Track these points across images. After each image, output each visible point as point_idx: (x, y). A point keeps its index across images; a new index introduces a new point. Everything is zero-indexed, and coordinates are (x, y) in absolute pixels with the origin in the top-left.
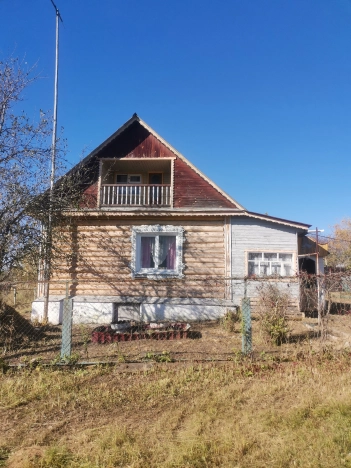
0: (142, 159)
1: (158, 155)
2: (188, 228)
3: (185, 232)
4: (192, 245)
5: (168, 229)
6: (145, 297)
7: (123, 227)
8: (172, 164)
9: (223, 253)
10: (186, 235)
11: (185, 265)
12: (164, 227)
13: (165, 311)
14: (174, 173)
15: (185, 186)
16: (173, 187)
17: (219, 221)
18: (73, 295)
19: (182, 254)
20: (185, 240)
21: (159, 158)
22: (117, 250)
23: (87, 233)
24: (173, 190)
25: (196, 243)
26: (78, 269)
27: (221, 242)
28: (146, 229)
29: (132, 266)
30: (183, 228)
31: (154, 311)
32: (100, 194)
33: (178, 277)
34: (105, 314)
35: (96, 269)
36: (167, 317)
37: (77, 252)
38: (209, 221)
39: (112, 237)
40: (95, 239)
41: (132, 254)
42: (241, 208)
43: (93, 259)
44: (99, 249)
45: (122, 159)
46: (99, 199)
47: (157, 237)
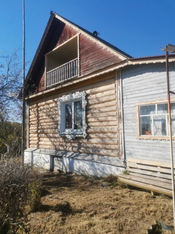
0: (63, 44)
1: (70, 37)
2: (88, 92)
3: (87, 95)
4: (91, 107)
5: (77, 95)
6: (66, 152)
7: (55, 100)
8: (78, 39)
9: (115, 111)
10: (89, 98)
11: (87, 125)
12: (74, 94)
13: (74, 164)
14: (80, 46)
15: (87, 54)
16: (79, 59)
17: (112, 78)
18: (38, 148)
19: (85, 116)
20: (86, 102)
21: (71, 39)
22: (53, 117)
23: (42, 107)
24: (79, 61)
25: (95, 104)
26: (39, 131)
27: (114, 100)
28: (65, 98)
29: (59, 128)
30: (85, 92)
31: (68, 163)
32: (45, 79)
33: (83, 136)
34: (47, 162)
35: (45, 131)
36: (75, 169)
37: (39, 120)
38: (105, 80)
39: (51, 108)
40: (45, 111)
41: (59, 118)
42: (122, 58)
43: (45, 124)
44: (47, 117)
45: (54, 50)
46: (45, 82)
47: (73, 103)
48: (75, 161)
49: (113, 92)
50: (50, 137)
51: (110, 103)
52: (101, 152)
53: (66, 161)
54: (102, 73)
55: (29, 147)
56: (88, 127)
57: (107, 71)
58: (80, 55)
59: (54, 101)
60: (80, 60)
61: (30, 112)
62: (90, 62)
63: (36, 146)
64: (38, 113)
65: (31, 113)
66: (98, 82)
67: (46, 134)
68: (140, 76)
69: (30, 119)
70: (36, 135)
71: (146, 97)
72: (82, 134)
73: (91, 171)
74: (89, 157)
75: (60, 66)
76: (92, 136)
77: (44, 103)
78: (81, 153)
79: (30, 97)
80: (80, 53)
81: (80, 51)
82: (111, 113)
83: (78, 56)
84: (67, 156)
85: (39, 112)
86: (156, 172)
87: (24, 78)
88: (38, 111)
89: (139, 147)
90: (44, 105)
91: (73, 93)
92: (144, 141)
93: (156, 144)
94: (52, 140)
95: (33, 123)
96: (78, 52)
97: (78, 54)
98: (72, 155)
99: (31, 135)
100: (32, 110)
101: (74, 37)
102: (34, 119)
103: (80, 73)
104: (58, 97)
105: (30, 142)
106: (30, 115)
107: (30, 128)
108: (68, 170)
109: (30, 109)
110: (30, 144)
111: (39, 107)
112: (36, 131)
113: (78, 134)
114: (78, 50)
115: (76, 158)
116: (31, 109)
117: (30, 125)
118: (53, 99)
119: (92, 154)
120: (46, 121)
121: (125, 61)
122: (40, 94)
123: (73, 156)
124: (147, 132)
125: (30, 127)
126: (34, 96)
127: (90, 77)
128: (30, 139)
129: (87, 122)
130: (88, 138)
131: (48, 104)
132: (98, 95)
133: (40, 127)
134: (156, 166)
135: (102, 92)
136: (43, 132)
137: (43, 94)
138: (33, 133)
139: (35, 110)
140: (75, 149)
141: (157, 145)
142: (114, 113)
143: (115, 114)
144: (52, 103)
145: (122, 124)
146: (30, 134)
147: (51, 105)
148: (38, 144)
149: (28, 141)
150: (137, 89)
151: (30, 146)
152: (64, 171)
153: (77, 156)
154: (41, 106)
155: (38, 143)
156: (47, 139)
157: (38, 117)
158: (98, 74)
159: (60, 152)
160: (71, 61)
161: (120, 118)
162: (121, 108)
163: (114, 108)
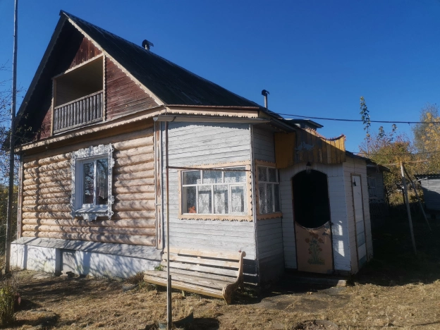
0: (81, 65)
1: (93, 55)
2: (116, 145)
3: (116, 151)
4: (121, 170)
5: (98, 150)
6: (82, 241)
7: (67, 155)
8: (104, 61)
9: (153, 177)
10: (118, 155)
11: (115, 198)
12: (95, 148)
13: (91, 259)
14: (106, 73)
15: (116, 87)
16: (104, 92)
17: (151, 127)
18: (37, 237)
19: (111, 183)
20: (114, 163)
21: (93, 59)
22: (63, 183)
23: (45, 166)
24: (104, 96)
25: (126, 165)
26: (39, 207)
27: (152, 160)
28: (81, 153)
29: (71, 202)
30: (113, 147)
31: (82, 258)
32: (52, 118)
33: (108, 215)
34: (49, 260)
35: (50, 206)
36: (92, 266)
37: (39, 189)
38: (140, 130)
39: (60, 168)
40: (50, 172)
41: (72, 186)
42: (159, 102)
43: (49, 195)
44: (53, 184)
45: (67, 72)
46: (52, 124)
47: (95, 163)
48: (94, 255)
49: (150, 148)
50: (57, 218)
51: (147, 165)
52: (132, 239)
53: (80, 256)
54: (134, 120)
55: (22, 236)
56: (116, 201)
57: (140, 118)
58: (106, 87)
59: (65, 156)
60: (106, 94)
61: (24, 174)
62: (120, 99)
63: (33, 233)
64: (39, 177)
65: (26, 176)
66: (132, 132)
67: (51, 212)
68: (183, 128)
69: (23, 185)
70: (34, 214)
71: (190, 160)
72: (107, 212)
73: (115, 268)
74: (116, 248)
75: (77, 100)
76: (121, 214)
77: (48, 159)
78: (103, 242)
79: (25, 148)
80: (106, 83)
81: (106, 80)
82: (147, 180)
83: (104, 88)
84: (83, 248)
85: (41, 174)
86: (196, 264)
87: (14, 114)
88: (38, 172)
89: (182, 230)
90: (48, 163)
91: (94, 146)
92: (188, 222)
93: (200, 225)
94: (61, 221)
95: (29, 192)
96: (104, 82)
97: (104, 85)
98: (90, 246)
99: (25, 214)
100: (29, 169)
101: (98, 56)
102: (32, 186)
103: (106, 115)
104: (72, 152)
105: (24, 227)
106: (24, 179)
107: (24, 202)
108: (82, 271)
109: (24, 169)
110: (22, 231)
111: (40, 166)
112: (34, 206)
113: (100, 213)
114: (104, 78)
115: (96, 249)
116: (27, 168)
117: (23, 197)
118: (64, 153)
119: (120, 244)
120: (51, 189)
121: (162, 108)
122: (41, 144)
123: (92, 247)
124: (191, 209)
125: (23, 200)
126: (31, 146)
127: (117, 124)
128: (24, 221)
129: (115, 193)
130: (115, 218)
131: (57, 161)
132: (130, 152)
133: (41, 201)
134: (196, 257)
135: (136, 147)
136: (45, 210)
137: (46, 145)
138: (29, 211)
139: (33, 170)
140: (95, 236)
141: (201, 227)
142: (152, 180)
143: (152, 182)
144: (62, 160)
145: (161, 196)
146: (23, 212)
147: (60, 164)
148: (37, 231)
149: (19, 226)
150: (180, 146)
151: (24, 233)
152: (77, 272)
153: (97, 247)
154: (44, 164)
155: (37, 228)
156: (53, 222)
157: (38, 182)
158: (128, 121)
159: (73, 242)
160: (93, 94)
161: (158, 188)
162: (160, 174)
163: (151, 173)
